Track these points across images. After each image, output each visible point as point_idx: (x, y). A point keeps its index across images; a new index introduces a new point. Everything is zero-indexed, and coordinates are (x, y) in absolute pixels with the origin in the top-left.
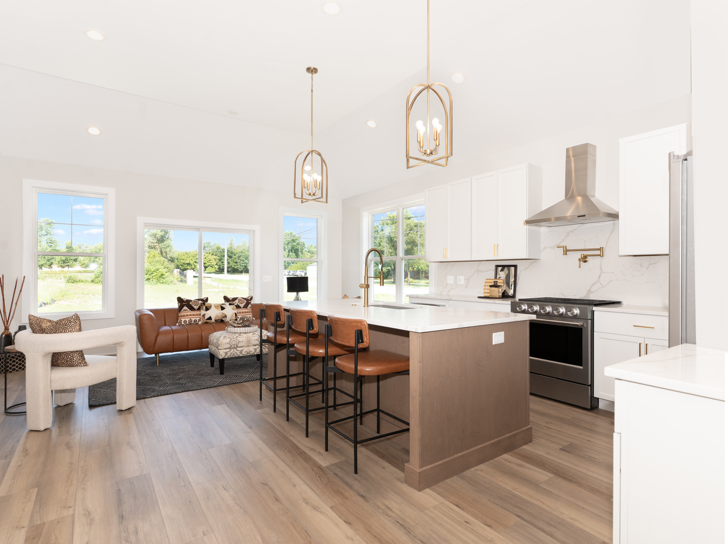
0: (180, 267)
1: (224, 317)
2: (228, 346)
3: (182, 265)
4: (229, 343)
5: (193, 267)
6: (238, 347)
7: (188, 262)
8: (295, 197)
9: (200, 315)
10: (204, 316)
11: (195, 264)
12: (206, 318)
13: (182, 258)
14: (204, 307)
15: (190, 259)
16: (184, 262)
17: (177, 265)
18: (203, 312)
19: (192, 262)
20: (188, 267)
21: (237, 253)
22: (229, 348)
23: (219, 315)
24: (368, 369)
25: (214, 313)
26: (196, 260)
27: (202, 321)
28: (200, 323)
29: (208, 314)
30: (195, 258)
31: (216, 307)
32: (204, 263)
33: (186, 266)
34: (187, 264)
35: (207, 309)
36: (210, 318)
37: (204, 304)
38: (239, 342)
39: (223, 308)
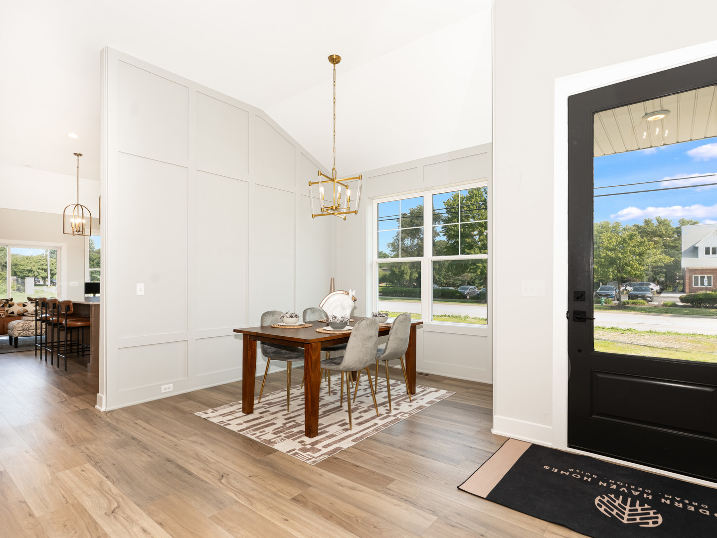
0: (19, 274)
1: (25, 312)
2: (21, 329)
3: (22, 272)
4: (22, 327)
5: (36, 274)
6: (30, 330)
7: (29, 268)
8: (64, 233)
9: (4, 310)
10: (7, 311)
11: (38, 270)
12: (9, 312)
13: (21, 263)
14: (8, 305)
15: (32, 265)
16: (23, 268)
17: (15, 272)
18: (6, 309)
19: (34, 269)
20: (30, 274)
21: (95, 259)
22: (22, 330)
23: (20, 312)
24: (79, 324)
25: (16, 309)
26: (40, 267)
27: (5, 315)
28: (4, 316)
29: (11, 310)
30: (39, 264)
31: (18, 305)
32: (51, 270)
33: (27, 272)
34: (27, 270)
35: (10, 306)
36: (13, 313)
37: (8, 303)
38: (31, 326)
39: (24, 306)
